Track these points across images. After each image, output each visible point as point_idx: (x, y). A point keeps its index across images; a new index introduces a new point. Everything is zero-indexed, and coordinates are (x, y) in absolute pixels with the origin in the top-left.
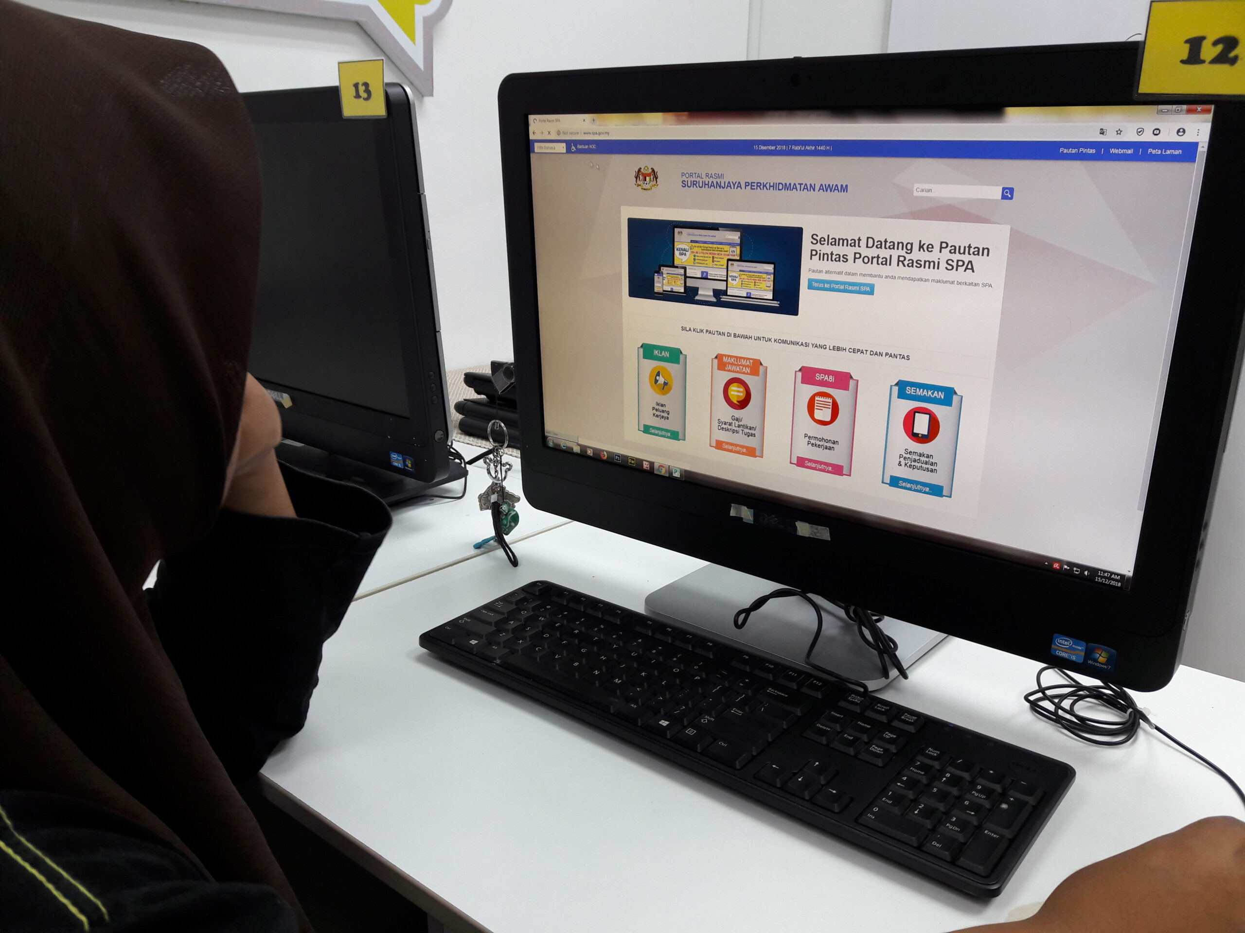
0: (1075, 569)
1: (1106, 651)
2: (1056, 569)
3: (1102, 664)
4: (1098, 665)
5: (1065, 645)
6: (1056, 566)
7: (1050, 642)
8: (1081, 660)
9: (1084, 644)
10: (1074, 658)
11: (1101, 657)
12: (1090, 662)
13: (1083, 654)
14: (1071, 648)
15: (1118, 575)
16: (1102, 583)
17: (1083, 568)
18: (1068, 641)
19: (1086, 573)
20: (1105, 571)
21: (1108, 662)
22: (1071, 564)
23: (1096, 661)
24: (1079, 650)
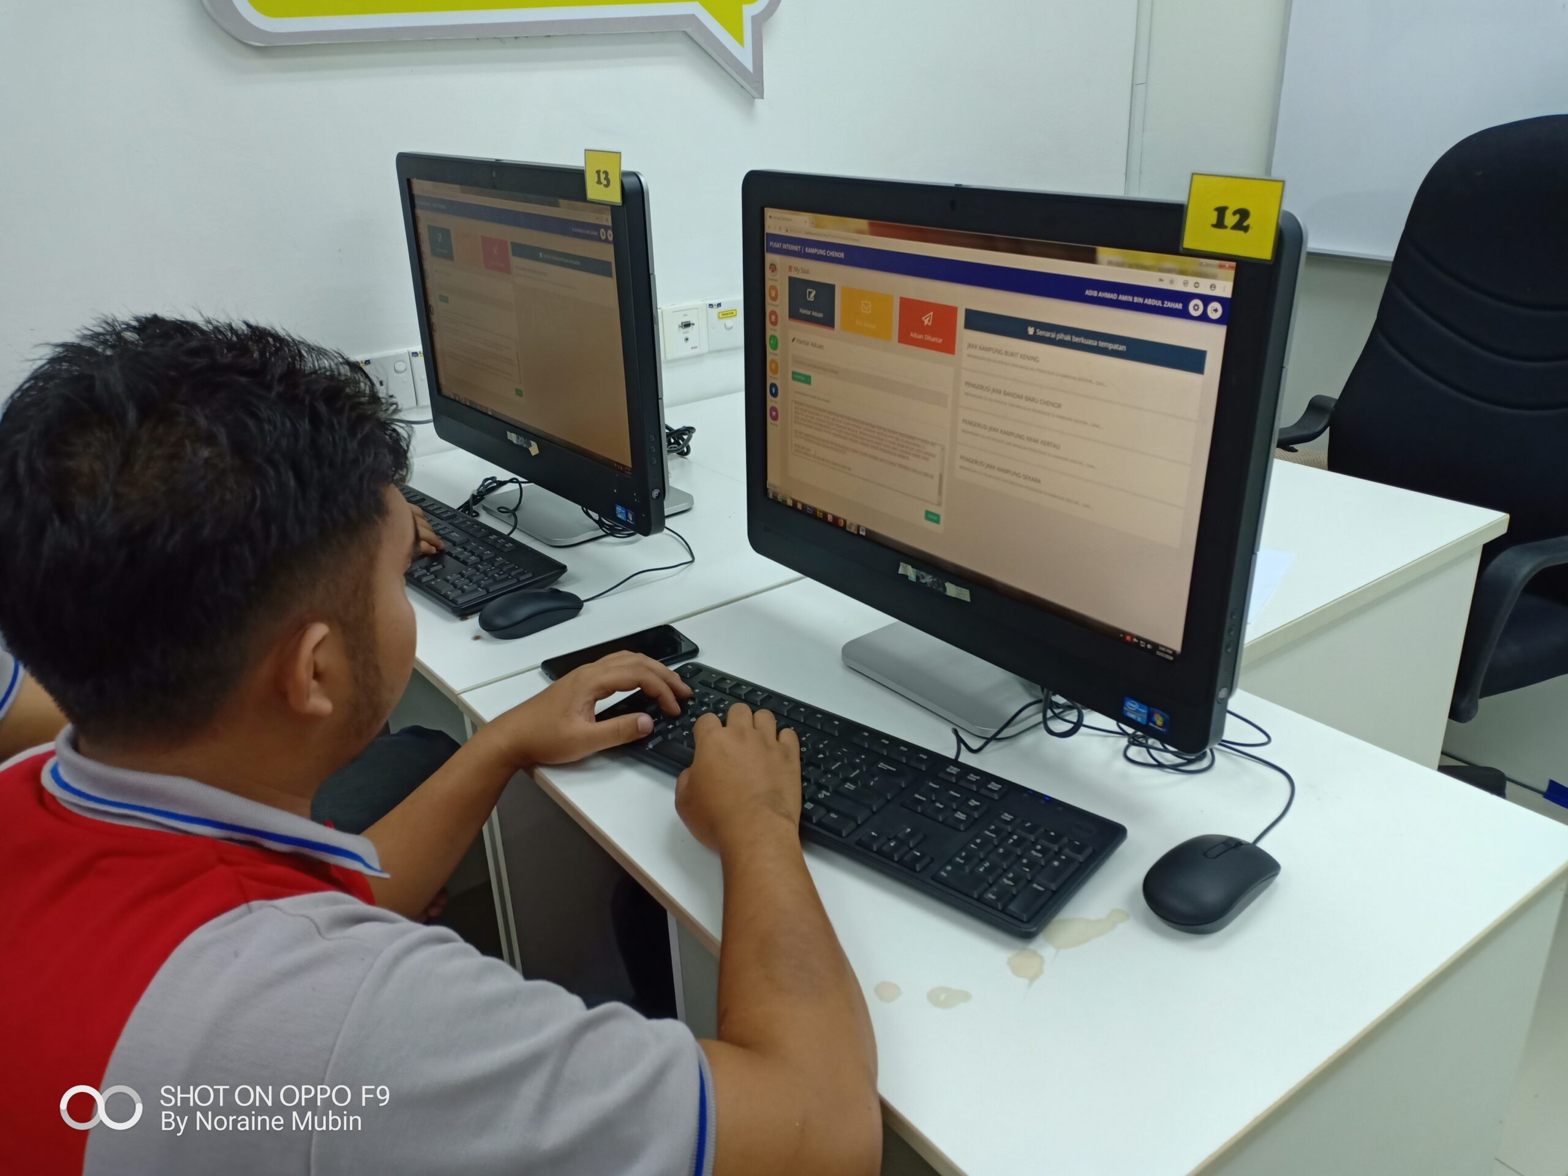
0: (1141, 642)
1: (1162, 716)
2: (1128, 641)
3: (1160, 727)
4: (1156, 727)
5: (1132, 707)
6: (1128, 638)
7: (1122, 704)
8: (1144, 722)
9: (1146, 707)
10: (1139, 720)
11: (1159, 720)
12: (1151, 724)
13: (1145, 717)
14: (1137, 711)
15: (1171, 649)
16: (1161, 657)
17: (1147, 642)
18: (1134, 704)
19: (1149, 646)
20: (1163, 646)
21: (1164, 726)
22: (1139, 639)
23: (1155, 723)
24: (1142, 713)
